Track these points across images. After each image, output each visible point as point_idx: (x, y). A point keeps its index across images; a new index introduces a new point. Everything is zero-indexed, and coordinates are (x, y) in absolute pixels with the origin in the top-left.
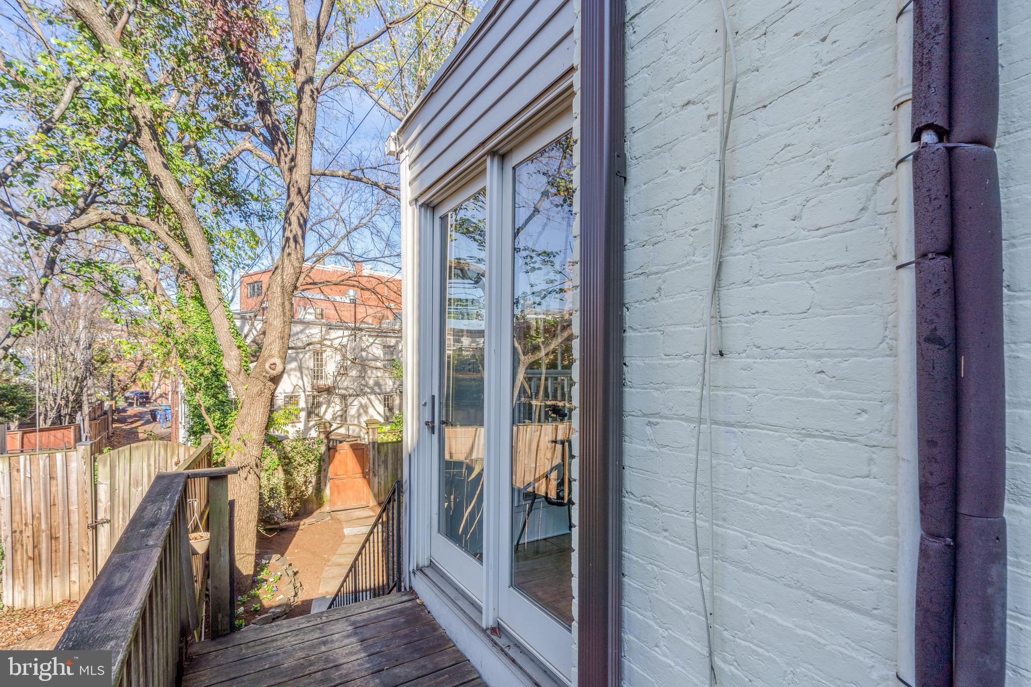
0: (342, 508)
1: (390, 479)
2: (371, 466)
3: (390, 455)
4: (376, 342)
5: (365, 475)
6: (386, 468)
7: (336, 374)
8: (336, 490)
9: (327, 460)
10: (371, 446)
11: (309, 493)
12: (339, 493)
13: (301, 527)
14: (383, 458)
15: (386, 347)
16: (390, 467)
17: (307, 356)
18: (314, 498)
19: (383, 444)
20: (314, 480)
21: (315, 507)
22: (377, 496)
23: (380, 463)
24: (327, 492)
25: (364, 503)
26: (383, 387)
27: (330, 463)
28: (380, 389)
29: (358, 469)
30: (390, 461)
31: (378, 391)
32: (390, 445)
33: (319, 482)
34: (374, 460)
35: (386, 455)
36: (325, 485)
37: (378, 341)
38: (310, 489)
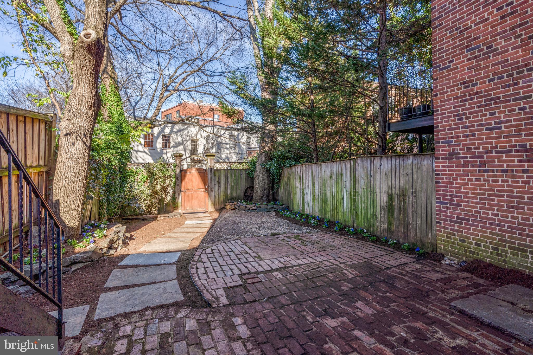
0: (190, 211)
1: (222, 194)
2: (209, 184)
3: (222, 178)
4: (226, 133)
5: (206, 190)
6: (220, 186)
8: (189, 199)
9: (179, 178)
10: (209, 171)
11: (168, 200)
12: (189, 201)
13: (158, 219)
14: (217, 180)
15: (231, 136)
16: (222, 186)
17: (188, 143)
18: (171, 203)
19: (217, 170)
20: (171, 191)
21: (171, 210)
22: (214, 204)
23: (216, 183)
24: (180, 200)
25: (205, 210)
27: (182, 181)
29: (201, 185)
30: (222, 182)
32: (222, 171)
33: (174, 193)
34: (211, 180)
35: (220, 178)
36: (179, 195)
37: (227, 132)
38: (169, 198)
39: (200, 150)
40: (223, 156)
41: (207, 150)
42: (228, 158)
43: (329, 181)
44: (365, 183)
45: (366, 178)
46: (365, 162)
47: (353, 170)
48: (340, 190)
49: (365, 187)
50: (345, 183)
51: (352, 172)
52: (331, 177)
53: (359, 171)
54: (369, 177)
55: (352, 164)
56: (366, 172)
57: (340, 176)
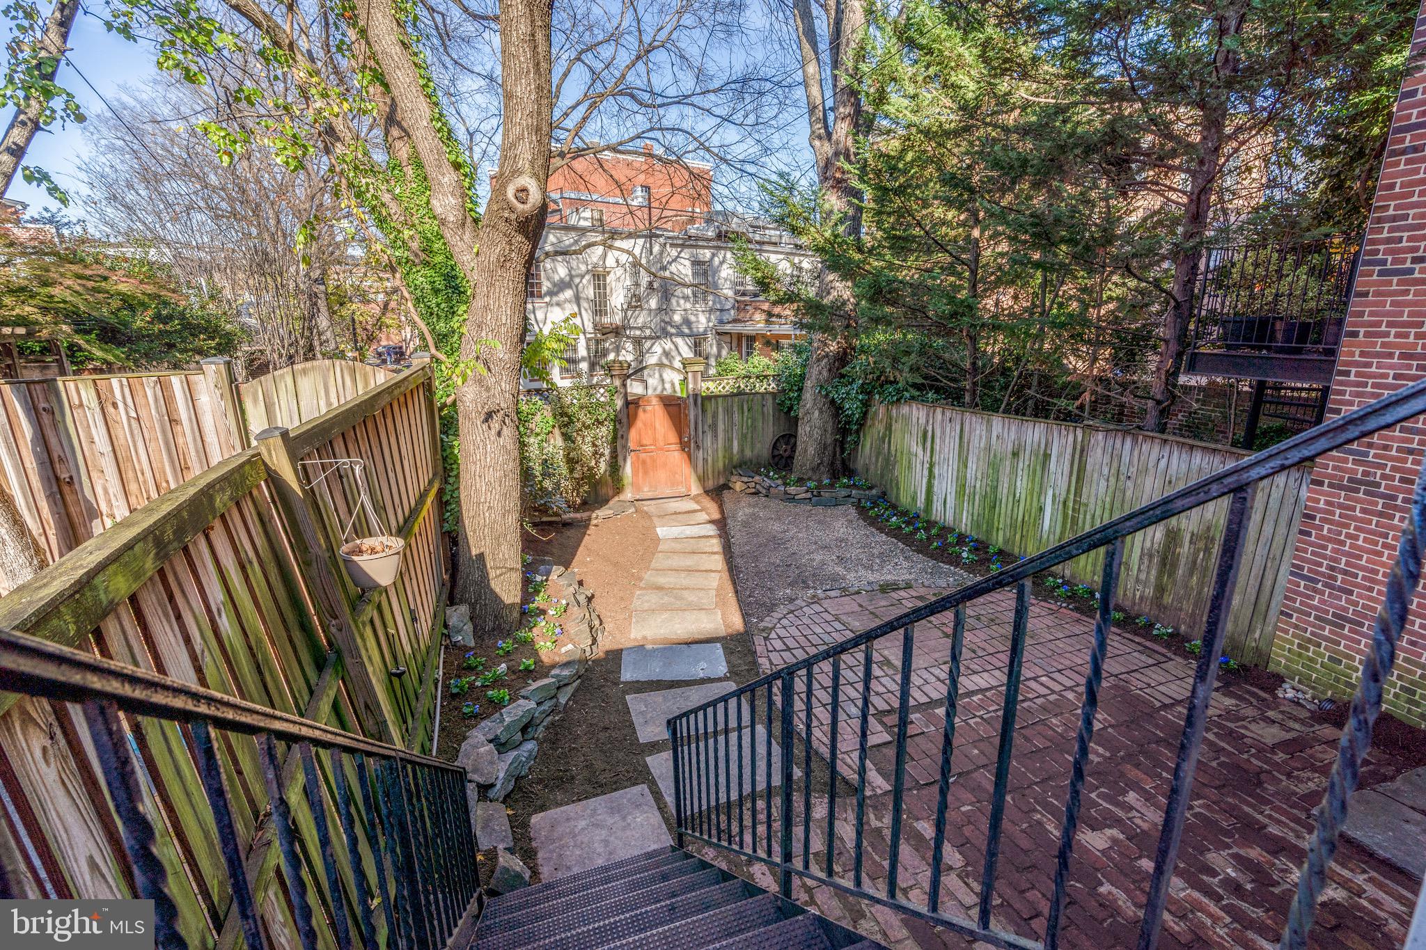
0: (650, 495)
1: (720, 454)
2: (693, 433)
3: (721, 417)
4: (683, 255)
5: (684, 446)
6: (715, 436)
7: (625, 307)
8: (644, 468)
9: (624, 420)
10: (691, 400)
11: (602, 471)
12: (646, 473)
13: (594, 522)
14: (710, 421)
15: (696, 263)
16: (721, 435)
17: (584, 281)
18: (609, 479)
19: (709, 398)
20: (607, 452)
21: (611, 493)
22: (702, 479)
23: (706, 428)
24: (628, 470)
25: (683, 490)
26: (694, 325)
27: (630, 425)
28: (690, 328)
29: (673, 437)
30: (721, 427)
31: (686, 331)
32: (720, 400)
33: (614, 455)
34: (696, 423)
35: (715, 416)
36: (625, 460)
37: (686, 254)
38: (603, 466)
39: (618, 299)
40: (677, 318)
41: (635, 302)
42: (687, 322)
43: (1008, 463)
44: (1110, 490)
45: (1113, 480)
46: (1118, 442)
47: (1081, 453)
48: (1037, 489)
49: (1108, 499)
50: (1052, 477)
51: (1077, 456)
52: (1015, 454)
53: (1097, 456)
54: (1122, 478)
55: (1080, 439)
56: (1115, 464)
57: (1041, 457)
